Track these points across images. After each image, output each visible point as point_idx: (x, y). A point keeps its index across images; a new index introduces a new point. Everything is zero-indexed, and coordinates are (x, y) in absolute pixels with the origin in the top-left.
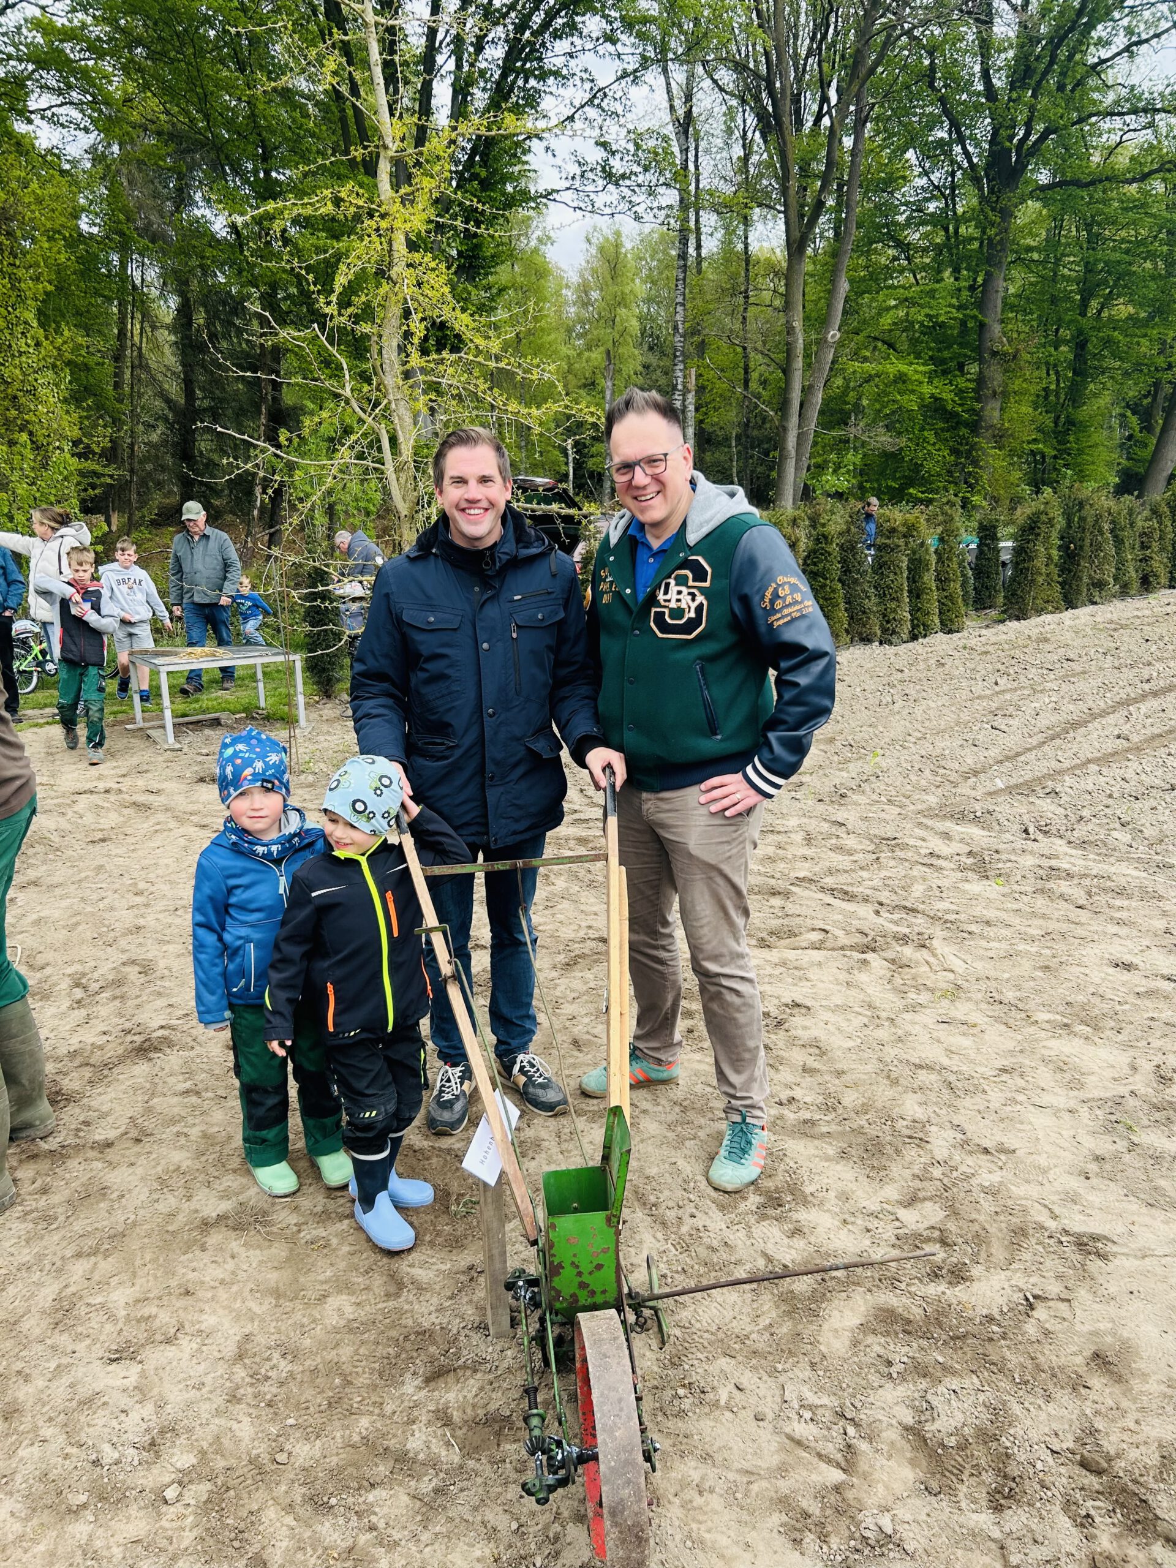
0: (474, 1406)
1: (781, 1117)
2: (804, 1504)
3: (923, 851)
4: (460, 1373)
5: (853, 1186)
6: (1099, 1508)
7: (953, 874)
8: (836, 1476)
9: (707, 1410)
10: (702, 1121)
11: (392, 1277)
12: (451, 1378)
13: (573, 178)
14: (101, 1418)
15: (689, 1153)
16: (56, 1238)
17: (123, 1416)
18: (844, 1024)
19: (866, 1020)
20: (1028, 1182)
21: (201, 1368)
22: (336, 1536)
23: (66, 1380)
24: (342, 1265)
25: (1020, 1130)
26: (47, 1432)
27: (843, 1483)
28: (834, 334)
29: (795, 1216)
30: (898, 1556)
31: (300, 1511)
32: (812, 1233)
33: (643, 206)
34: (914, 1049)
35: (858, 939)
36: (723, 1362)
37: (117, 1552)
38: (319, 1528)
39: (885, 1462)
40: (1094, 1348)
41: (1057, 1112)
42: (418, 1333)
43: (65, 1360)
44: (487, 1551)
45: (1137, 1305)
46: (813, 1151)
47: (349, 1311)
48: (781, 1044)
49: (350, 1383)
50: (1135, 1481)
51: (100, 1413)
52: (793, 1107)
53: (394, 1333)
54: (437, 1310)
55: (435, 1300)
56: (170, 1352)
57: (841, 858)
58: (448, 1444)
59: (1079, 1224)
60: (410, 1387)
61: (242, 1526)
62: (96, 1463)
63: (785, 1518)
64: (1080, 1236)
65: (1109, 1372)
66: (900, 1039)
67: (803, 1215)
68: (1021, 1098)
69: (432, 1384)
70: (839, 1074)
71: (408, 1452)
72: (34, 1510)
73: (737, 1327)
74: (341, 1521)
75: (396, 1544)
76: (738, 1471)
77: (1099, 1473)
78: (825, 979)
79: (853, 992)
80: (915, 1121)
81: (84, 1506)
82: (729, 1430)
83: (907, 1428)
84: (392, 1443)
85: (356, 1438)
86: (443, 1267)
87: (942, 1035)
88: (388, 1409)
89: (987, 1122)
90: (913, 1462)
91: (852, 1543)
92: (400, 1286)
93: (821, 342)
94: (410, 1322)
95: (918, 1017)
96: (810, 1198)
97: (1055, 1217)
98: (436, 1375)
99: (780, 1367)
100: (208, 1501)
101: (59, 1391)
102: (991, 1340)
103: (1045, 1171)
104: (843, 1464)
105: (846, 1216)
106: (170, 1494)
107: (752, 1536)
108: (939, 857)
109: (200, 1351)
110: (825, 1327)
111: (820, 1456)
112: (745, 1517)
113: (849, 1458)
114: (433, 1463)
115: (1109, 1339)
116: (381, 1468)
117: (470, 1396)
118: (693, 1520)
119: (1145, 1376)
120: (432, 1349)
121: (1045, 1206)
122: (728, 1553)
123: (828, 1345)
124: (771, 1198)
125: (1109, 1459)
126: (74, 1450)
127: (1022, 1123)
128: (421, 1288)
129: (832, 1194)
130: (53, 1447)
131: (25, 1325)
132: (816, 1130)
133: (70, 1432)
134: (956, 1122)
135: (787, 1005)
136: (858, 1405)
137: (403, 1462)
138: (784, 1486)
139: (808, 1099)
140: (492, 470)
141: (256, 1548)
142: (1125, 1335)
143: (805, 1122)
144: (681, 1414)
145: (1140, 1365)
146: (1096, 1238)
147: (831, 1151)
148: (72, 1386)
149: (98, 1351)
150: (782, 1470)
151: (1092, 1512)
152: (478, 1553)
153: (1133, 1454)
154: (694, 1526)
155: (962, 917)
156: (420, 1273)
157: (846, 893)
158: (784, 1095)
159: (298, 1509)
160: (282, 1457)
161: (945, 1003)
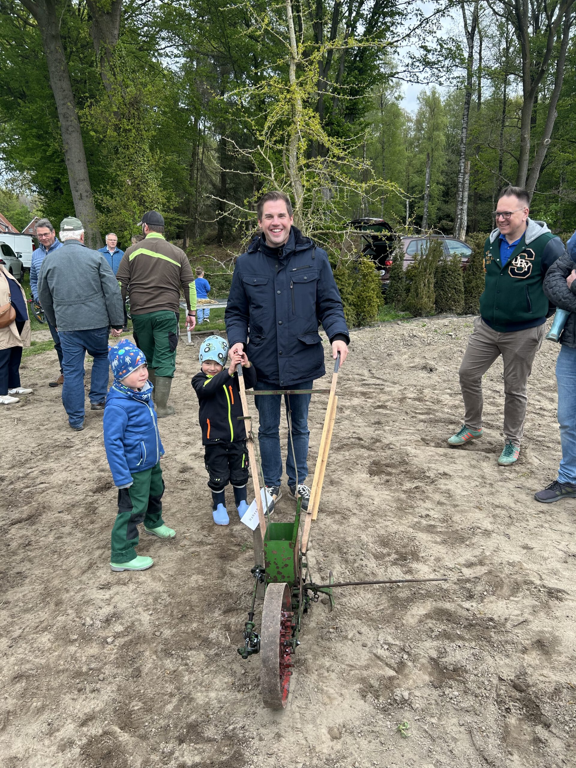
0: (241, 625)
1: (419, 523)
2: (372, 682)
3: (537, 407)
4: (239, 611)
5: (445, 556)
6: (516, 706)
7: (550, 418)
8: (392, 673)
9: (341, 639)
10: (380, 520)
11: (222, 570)
12: (235, 613)
13: (407, 66)
14: (91, 609)
15: (369, 533)
16: (92, 541)
17: (99, 610)
18: (466, 485)
19: (478, 484)
20: (535, 563)
21: (135, 596)
22: (170, 665)
23: (82, 593)
24: (203, 563)
25: (539, 540)
26: (70, 611)
27: (394, 676)
28: (547, 140)
29: (411, 565)
30: (408, 709)
31: (159, 654)
32: (416, 573)
33: (444, 78)
34: (498, 498)
35: (488, 446)
36: (355, 621)
37: (84, 659)
38: (165, 661)
39: (417, 671)
40: (538, 638)
41: (562, 533)
42: (226, 594)
43: (83, 586)
44: (230, 680)
45: (569, 622)
46: (429, 539)
47: (201, 582)
48: (430, 491)
49: (193, 609)
50: (537, 697)
51: (91, 607)
52: (427, 519)
53: (216, 593)
54: (237, 586)
55: (237, 582)
56: (124, 588)
57: (492, 408)
58: (226, 638)
59: (552, 583)
60: (217, 614)
61: (135, 656)
62: (84, 624)
63: (361, 686)
64: (550, 589)
65: (543, 649)
66: (492, 494)
67: (415, 565)
68: (546, 525)
69: (227, 614)
70: (456, 506)
71: (208, 638)
72: (57, 639)
73: (366, 608)
74: (174, 660)
75: (194, 672)
76: (347, 665)
77: (521, 691)
78: (464, 463)
79: (476, 471)
80: (486, 530)
81: (76, 640)
82: (349, 648)
83: (432, 659)
84: (203, 634)
85: (190, 630)
86: (245, 569)
87: (515, 493)
88: (206, 621)
89: (523, 534)
90: (430, 674)
91: (389, 701)
92: (224, 574)
93: (540, 145)
94: (225, 589)
95: (506, 484)
96: (421, 558)
97: (541, 579)
98: (228, 611)
99: (380, 626)
100: (123, 645)
101: (78, 597)
102: (487, 628)
103: (545, 559)
104: (396, 669)
105: (436, 568)
106: (109, 640)
107: (345, 691)
108: (544, 410)
109: (136, 589)
110: (409, 613)
111: (387, 664)
112: (345, 683)
113: (401, 667)
114: (218, 644)
115: (548, 635)
116: (196, 643)
117: (241, 621)
118: (321, 681)
119: (560, 653)
120: (230, 601)
121: (539, 574)
122: (332, 696)
123: (407, 621)
124: (402, 557)
125: (528, 686)
126: (78, 619)
127: (541, 536)
128: (232, 576)
129: (433, 558)
130: (70, 617)
131: (72, 572)
132: (435, 530)
133: (78, 612)
134: (507, 533)
135: (440, 474)
136: (412, 646)
137: (206, 642)
138: (365, 673)
139: (436, 516)
140: (284, 211)
141: (138, 665)
142: (557, 634)
143: (431, 526)
144: (329, 639)
145: (560, 649)
146: (559, 591)
147: (438, 540)
148: (83, 596)
149: (97, 584)
150: (367, 667)
151: (511, 707)
152: (226, 680)
153: (541, 686)
154: (321, 684)
155: (547, 439)
156: (234, 570)
157: (489, 424)
158: (424, 514)
159: (158, 653)
160: (158, 634)
161: (523, 479)
